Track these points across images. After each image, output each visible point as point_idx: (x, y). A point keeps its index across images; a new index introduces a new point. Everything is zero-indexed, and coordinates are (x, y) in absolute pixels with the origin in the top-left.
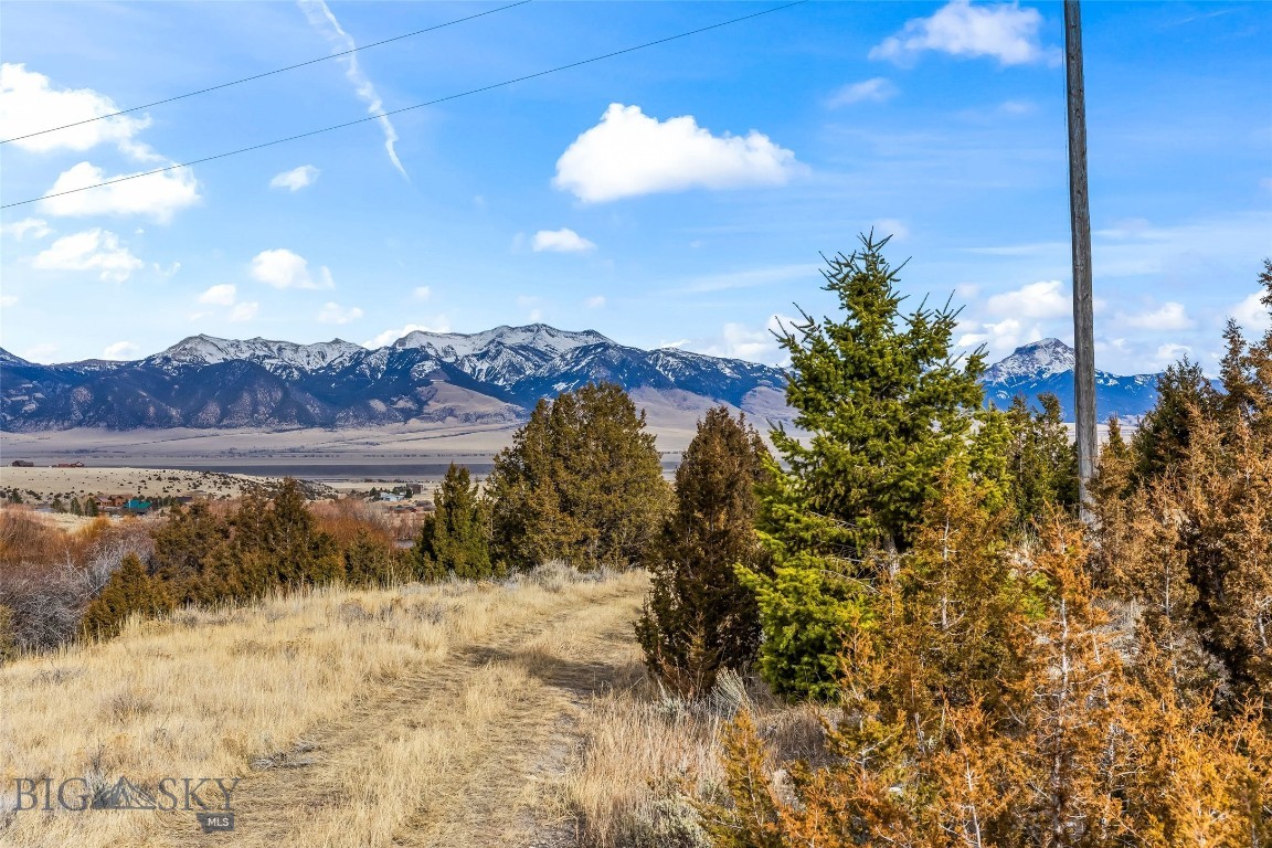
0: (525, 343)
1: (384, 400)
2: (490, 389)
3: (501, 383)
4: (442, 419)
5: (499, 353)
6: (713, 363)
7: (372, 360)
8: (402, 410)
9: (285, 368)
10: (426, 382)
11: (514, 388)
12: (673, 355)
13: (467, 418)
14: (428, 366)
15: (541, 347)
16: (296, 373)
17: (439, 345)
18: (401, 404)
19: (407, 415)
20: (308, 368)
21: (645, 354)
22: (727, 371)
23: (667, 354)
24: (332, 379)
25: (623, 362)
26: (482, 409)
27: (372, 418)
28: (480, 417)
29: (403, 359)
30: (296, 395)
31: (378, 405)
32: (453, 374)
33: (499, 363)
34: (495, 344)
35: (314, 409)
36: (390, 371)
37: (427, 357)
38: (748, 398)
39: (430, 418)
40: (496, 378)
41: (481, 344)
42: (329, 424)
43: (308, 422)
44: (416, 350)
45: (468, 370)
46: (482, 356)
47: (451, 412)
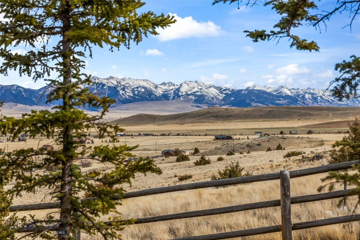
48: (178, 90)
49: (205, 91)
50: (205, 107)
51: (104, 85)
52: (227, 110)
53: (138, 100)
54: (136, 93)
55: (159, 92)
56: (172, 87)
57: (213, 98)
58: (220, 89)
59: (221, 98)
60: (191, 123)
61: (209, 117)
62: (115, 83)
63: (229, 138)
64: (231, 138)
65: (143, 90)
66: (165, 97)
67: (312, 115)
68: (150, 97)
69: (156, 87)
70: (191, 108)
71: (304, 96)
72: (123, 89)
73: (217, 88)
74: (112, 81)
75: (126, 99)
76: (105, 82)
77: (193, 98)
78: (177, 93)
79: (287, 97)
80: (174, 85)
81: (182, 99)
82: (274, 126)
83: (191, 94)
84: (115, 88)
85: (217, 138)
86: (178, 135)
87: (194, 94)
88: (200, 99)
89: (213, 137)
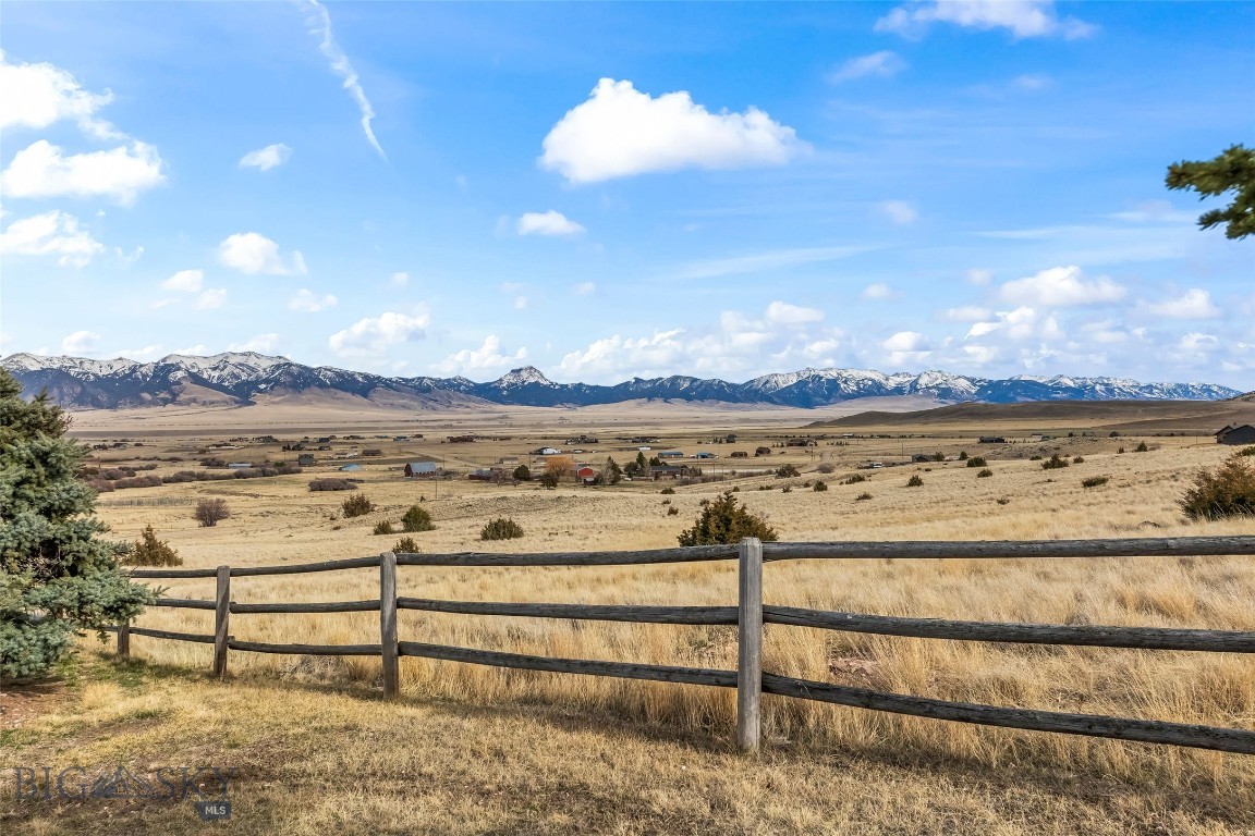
0: (242, 362)
1: (151, 393)
2: (219, 387)
3: (226, 384)
4: (188, 404)
5: (225, 367)
6: (352, 375)
7: (144, 370)
8: (163, 399)
9: (84, 374)
10: (178, 383)
11: (234, 387)
12: (330, 370)
13: (204, 404)
14: (180, 374)
15: (252, 364)
16: (92, 377)
17: (188, 363)
18: (162, 395)
19: (165, 402)
20: (100, 374)
21: (313, 369)
22: (360, 379)
23: (326, 369)
24: (116, 381)
25: (300, 374)
26: (214, 399)
27: (142, 403)
28: (212, 403)
29: (164, 370)
30: (91, 390)
31: (147, 396)
32: (196, 379)
33: (225, 372)
34: (223, 362)
35: (103, 398)
36: (155, 376)
37: (179, 369)
38: (371, 393)
39: (180, 404)
40: (223, 381)
41: (214, 363)
42: (113, 406)
43: (98, 405)
44: (172, 365)
45: (205, 376)
46: (215, 369)
47: (194, 401)
48: (916, 382)
49: (952, 383)
50: (952, 403)
51: (821, 378)
52: (985, 405)
53: (864, 395)
54: (862, 386)
55: (892, 384)
56: (907, 379)
57: (962, 392)
58: (972, 381)
59: (973, 391)
60: (938, 422)
61: (962, 415)
62: (835, 375)
63: (1000, 440)
64: (1003, 441)
65: (870, 383)
66: (899, 390)
67: (1112, 412)
68: (879, 391)
69: (887, 379)
70: (933, 404)
71: (1093, 388)
72: (845, 382)
73: (968, 379)
74: (831, 372)
75: (849, 394)
76: (822, 373)
77: (936, 392)
78: (914, 387)
79: (1068, 389)
80: (910, 376)
81: (921, 393)
82: (1057, 427)
83: (933, 387)
84: (835, 380)
85: (983, 441)
86: (923, 437)
87: (936, 387)
88: (945, 392)
89: (978, 440)
